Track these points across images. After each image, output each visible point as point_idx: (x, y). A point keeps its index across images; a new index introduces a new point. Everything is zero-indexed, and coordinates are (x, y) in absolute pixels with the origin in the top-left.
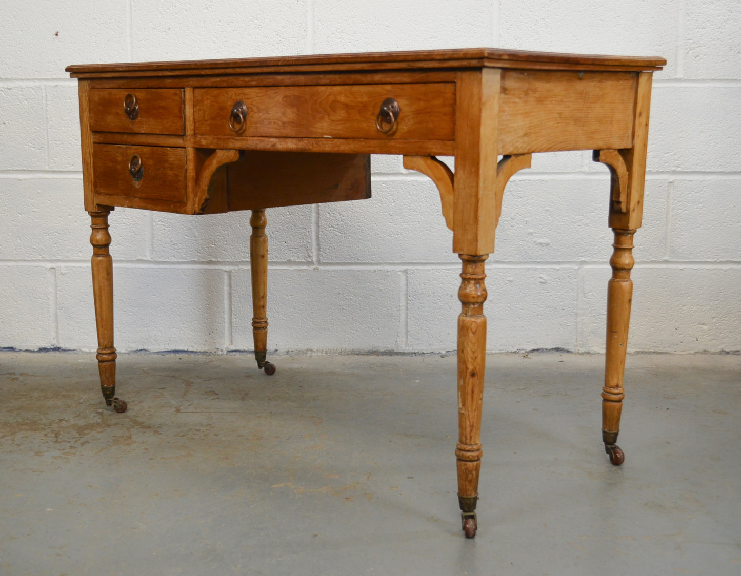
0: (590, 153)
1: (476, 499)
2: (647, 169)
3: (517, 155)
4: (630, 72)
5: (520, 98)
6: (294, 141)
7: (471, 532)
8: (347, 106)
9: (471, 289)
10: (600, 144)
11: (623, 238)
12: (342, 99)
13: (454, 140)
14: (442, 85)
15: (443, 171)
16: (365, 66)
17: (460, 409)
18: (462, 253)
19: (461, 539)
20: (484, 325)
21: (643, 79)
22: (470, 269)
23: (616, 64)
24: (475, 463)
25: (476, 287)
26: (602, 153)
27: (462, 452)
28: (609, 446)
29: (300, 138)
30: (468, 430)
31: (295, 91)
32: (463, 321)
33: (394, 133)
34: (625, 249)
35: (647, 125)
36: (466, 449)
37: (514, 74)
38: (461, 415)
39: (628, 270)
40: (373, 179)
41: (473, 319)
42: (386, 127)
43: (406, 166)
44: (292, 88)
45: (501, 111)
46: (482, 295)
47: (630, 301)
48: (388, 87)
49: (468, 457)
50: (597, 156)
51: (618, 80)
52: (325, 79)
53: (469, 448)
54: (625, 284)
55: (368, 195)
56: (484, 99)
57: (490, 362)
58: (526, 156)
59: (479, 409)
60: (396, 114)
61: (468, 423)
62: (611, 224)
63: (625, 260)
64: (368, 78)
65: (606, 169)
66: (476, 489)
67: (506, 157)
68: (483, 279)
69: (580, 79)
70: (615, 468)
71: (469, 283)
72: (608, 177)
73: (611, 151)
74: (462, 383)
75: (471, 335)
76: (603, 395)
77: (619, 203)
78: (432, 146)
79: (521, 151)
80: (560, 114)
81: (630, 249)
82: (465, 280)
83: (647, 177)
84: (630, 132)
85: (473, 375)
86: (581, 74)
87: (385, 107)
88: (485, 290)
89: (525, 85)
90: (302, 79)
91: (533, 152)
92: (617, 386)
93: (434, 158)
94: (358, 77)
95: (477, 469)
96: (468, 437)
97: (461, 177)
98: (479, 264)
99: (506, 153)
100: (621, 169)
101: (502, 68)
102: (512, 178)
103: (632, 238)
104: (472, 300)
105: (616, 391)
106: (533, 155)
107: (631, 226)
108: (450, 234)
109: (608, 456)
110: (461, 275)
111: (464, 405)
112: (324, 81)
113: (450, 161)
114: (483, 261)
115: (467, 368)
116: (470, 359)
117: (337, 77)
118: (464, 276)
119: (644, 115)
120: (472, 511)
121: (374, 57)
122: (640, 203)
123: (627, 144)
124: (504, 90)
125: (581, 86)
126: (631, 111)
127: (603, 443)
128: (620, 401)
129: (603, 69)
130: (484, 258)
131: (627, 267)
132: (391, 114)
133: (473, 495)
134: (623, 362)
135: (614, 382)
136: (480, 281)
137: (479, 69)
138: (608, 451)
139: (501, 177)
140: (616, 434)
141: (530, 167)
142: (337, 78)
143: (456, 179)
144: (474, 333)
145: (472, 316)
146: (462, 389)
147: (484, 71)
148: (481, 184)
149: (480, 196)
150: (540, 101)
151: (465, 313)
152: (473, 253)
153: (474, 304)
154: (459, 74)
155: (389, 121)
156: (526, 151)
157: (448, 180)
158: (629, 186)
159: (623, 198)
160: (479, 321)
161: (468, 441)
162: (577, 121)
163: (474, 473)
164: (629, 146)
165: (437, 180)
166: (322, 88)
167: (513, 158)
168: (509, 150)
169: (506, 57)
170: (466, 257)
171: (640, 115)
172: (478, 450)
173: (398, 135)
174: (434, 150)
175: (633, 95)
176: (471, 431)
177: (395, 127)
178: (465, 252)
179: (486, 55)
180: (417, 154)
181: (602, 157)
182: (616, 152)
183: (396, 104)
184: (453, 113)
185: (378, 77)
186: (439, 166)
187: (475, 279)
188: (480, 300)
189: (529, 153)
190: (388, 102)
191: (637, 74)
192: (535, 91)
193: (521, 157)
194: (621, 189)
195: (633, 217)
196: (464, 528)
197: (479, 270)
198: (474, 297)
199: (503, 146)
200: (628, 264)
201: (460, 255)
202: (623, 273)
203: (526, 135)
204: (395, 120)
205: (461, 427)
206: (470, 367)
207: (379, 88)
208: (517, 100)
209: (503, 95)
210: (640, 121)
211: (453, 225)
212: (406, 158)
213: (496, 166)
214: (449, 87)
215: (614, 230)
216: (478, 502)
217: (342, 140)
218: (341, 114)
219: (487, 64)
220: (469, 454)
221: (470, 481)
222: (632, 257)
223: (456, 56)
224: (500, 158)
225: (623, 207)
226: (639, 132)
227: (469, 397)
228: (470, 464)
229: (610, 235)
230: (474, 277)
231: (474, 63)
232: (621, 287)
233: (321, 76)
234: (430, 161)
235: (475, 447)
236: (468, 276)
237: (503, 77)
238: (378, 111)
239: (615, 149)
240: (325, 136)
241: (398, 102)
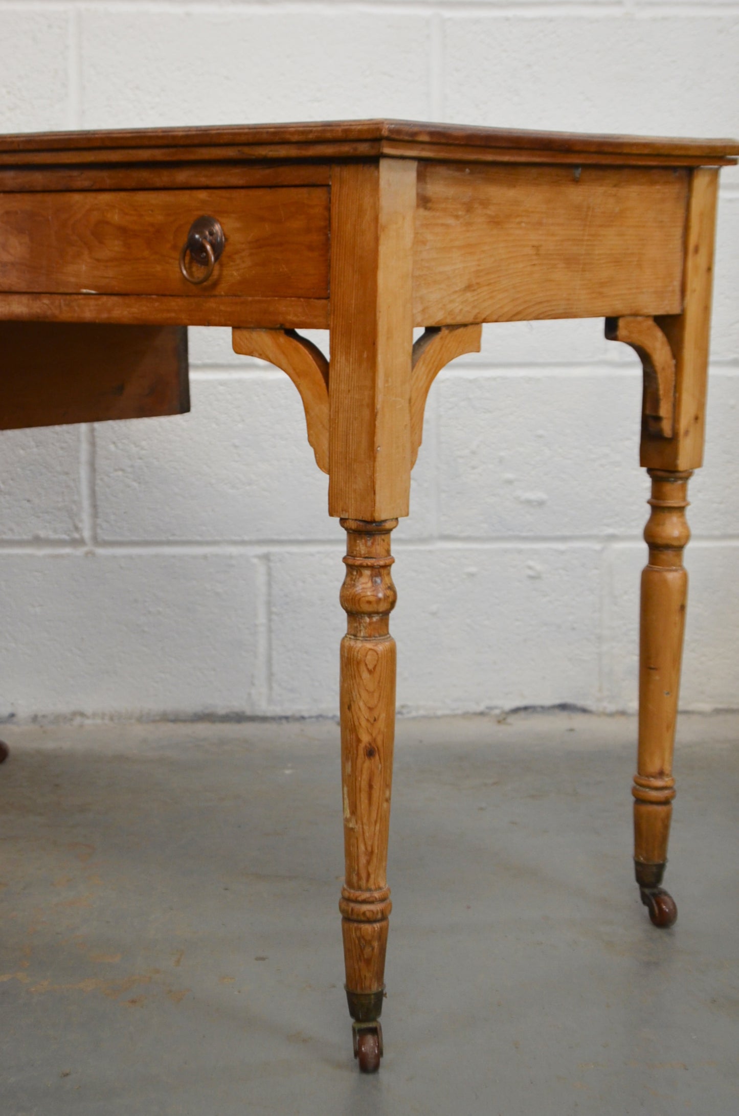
0: (599, 324)
1: (380, 996)
2: (712, 358)
3: (452, 327)
4: (674, 169)
5: (457, 217)
6: (24, 299)
7: (371, 1061)
8: (123, 231)
9: (365, 586)
10: (617, 306)
11: (668, 488)
12: (115, 217)
13: (328, 298)
14: (305, 191)
15: (310, 358)
16: (158, 155)
17: (347, 820)
18: (345, 516)
19: (352, 1076)
20: (392, 654)
21: (700, 182)
22: (362, 547)
23: (646, 151)
24: (377, 926)
25: (374, 583)
26: (621, 323)
27: (352, 905)
28: (647, 891)
29: (35, 294)
30: (363, 860)
31: (24, 203)
32: (350, 649)
33: (215, 284)
34: (671, 509)
35: (709, 269)
36: (360, 899)
37: (442, 171)
38: (349, 833)
39: (678, 548)
40: (193, 376)
41: (369, 645)
42: (199, 272)
43: (238, 348)
44: (19, 196)
45: (419, 241)
46: (386, 597)
47: (683, 608)
48: (203, 195)
49: (364, 913)
50: (612, 330)
51: (653, 183)
52: (83, 179)
53: (365, 895)
54: (672, 577)
55: (184, 407)
56: (383, 219)
57: (399, 729)
58: (470, 329)
59: (383, 820)
60: (218, 248)
61: (362, 847)
62: (644, 460)
63: (671, 529)
64: (164, 177)
65: (632, 355)
66: (379, 975)
67: (431, 331)
68: (387, 566)
69: (576, 181)
70: (658, 932)
71: (361, 575)
72: (637, 372)
73: (640, 319)
74: (349, 769)
75: (365, 675)
76: (635, 792)
77: (658, 419)
78: (288, 310)
79: (459, 319)
80: (537, 248)
81: (681, 509)
82: (353, 568)
83: (712, 371)
84: (677, 284)
85: (370, 753)
86: (578, 172)
87: (198, 233)
88: (391, 588)
89: (466, 192)
90: (38, 178)
91: (485, 321)
92: (661, 774)
93: (291, 333)
94: (144, 175)
95: (382, 937)
96: (364, 875)
97: (342, 369)
98: (379, 538)
99: (431, 323)
100: (661, 353)
101: (419, 159)
102: (443, 374)
103: (684, 488)
104: (366, 608)
105: (659, 783)
106: (485, 326)
107: (683, 463)
108: (323, 479)
109: (646, 910)
110: (345, 559)
111: (353, 812)
112: (79, 184)
113: (320, 338)
114: (388, 531)
115: (359, 741)
116: (364, 723)
117: (104, 174)
118: (351, 561)
119: (703, 251)
120: (374, 1020)
121: (174, 137)
122: (698, 419)
123: (670, 307)
124: (424, 201)
125: (576, 194)
126: (677, 243)
127: (637, 885)
128: (666, 802)
129: (619, 161)
130: (388, 525)
131: (675, 543)
132: (208, 247)
133: (375, 988)
134: (671, 726)
135: (654, 766)
136: (382, 569)
137: (373, 160)
138: (645, 899)
139: (421, 369)
140: (661, 867)
141: (478, 350)
142: (106, 178)
143: (332, 374)
144: (370, 672)
145: (367, 638)
146: (350, 781)
147: (384, 164)
148: (380, 383)
149: (379, 406)
150: (496, 222)
151: (353, 633)
152: (368, 517)
153: (370, 615)
154: (337, 170)
155: (205, 262)
156: (469, 318)
157: (319, 376)
158: (677, 388)
159: (664, 411)
160: (380, 648)
161: (363, 883)
162: (570, 261)
163: (376, 944)
164: (676, 310)
165: (297, 376)
166: (77, 197)
167: (444, 332)
168: (437, 317)
169: (426, 138)
170: (353, 525)
171: (696, 250)
172: (383, 900)
173: (222, 288)
174: (291, 318)
175: (681, 213)
176: (368, 862)
177: (216, 272)
178: (351, 514)
179: (385, 133)
180: (259, 326)
181: (622, 331)
182: (651, 322)
183: (217, 228)
184: (326, 246)
185: (182, 176)
186: (300, 346)
187: (372, 567)
188: (382, 607)
189: (477, 323)
190: (203, 223)
191: (689, 172)
192: (485, 203)
193: (461, 330)
194: (661, 392)
195: (685, 446)
196: (358, 1053)
197: (379, 549)
198: (369, 602)
199: (424, 311)
200: (678, 539)
201: (343, 521)
202: (668, 555)
203: (469, 288)
204: (216, 259)
205: (351, 856)
206: (365, 738)
207: (184, 197)
208: (451, 221)
209: (422, 212)
210: (696, 262)
211: (327, 463)
212: (238, 332)
213: (410, 349)
214: (318, 195)
215: (650, 471)
216: (386, 1003)
217: (115, 299)
218: (114, 247)
219: (387, 150)
220: (365, 908)
221: (368, 962)
222: (684, 525)
223: (329, 135)
224: (419, 332)
225: (666, 428)
226: (695, 283)
227: (364, 797)
228: (367, 928)
229: (644, 481)
230: (369, 562)
231: (363, 149)
232: (665, 582)
233: (75, 173)
234: (283, 339)
235: (377, 895)
236: (358, 561)
237: (421, 177)
238: (183, 240)
239: (648, 316)
240: (84, 291)
241: (221, 224)
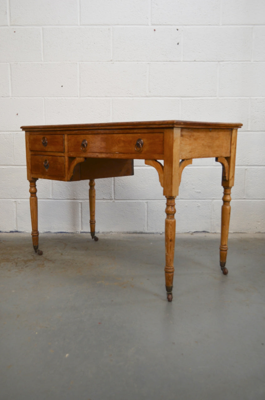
0: (214, 158)
1: (172, 287)
2: (236, 164)
3: (187, 159)
4: (229, 129)
5: (188, 138)
6: (105, 154)
7: (171, 300)
8: (124, 141)
9: (170, 209)
10: (218, 155)
11: (228, 190)
12: (122, 139)
13: (163, 154)
14: (159, 134)
15: (159, 165)
16: (131, 127)
17: (166, 254)
18: (166, 195)
19: (166, 303)
20: (175, 222)
21: (234, 131)
22: (169, 201)
23: (224, 125)
24: (172, 274)
25: (172, 208)
26: (219, 158)
27: (167, 270)
28: (222, 268)
29: (107, 153)
30: (169, 261)
31: (105, 136)
32: (167, 221)
33: (141, 151)
34: (228, 194)
35: (235, 148)
37: (185, 130)
38: (166, 256)
39: (229, 202)
40: (135, 168)
41: (171, 220)
42: (138, 149)
43: (146, 163)
44: (104, 135)
45: (181, 143)
46: (174, 211)
47: (230, 213)
48: (139, 134)
49: (169, 271)
50: (217, 160)
51: (225, 131)
52: (116, 131)
53: (169, 268)
54: (228, 207)
55: (133, 174)
56: (174, 139)
57: (177, 236)
58: (190, 160)
59: (173, 253)
60: (142, 144)
61: (169, 259)
62: (223, 185)
63: (228, 198)
64: (132, 131)
65: (220, 164)
66: (172, 283)
67: (183, 160)
68: (174, 205)
69: (210, 131)
70: (224, 276)
71: (169, 207)
72: (221, 167)
73: (222, 158)
74: (167, 244)
75: (170, 226)
76: (220, 249)
77: (225, 177)
78: (156, 156)
79: (188, 158)
80: (203, 144)
81: (229, 194)
82: (168, 205)
83: (236, 167)
84: (229, 151)
85: (171, 241)
86: (211, 130)
87: (138, 142)
88: (175, 209)
89: (190, 134)
90: (107, 131)
91: (193, 158)
92: (225, 245)
93: (156, 161)
94: (128, 131)
95: (172, 276)
96: (169, 264)
97: (166, 168)
98: (173, 200)
99: (183, 159)
100: (226, 164)
101: (181, 128)
102: (186, 168)
103: (230, 190)
104: (170, 213)
105: (225, 247)
106: (193, 160)
107: (230, 185)
108: (162, 188)
109: (222, 271)
110: (166, 204)
111: (167, 251)
112: (115, 132)
113: (162, 162)
114: (174, 199)
115: (168, 238)
116: (169, 235)
118: (167, 204)
119: (234, 145)
120: (171, 291)
121: (134, 124)
122: (233, 177)
123: (228, 155)
124: (182, 136)
125: (210, 134)
126: (229, 143)
127: (220, 267)
128: (226, 251)
129: (218, 127)
130: (175, 197)
131: (228, 201)
132: (140, 144)
133: (171, 285)
134: (227, 236)
135: (224, 243)
136: (173, 206)
137: (172, 128)
138: (222, 269)
139: (181, 167)
140: (225, 263)
141: (191, 163)
142: (121, 131)
143: (164, 169)
144: (171, 225)
145: (170, 219)
146: (167, 246)
147: (175, 129)
148: (173, 170)
149: (173, 174)
150: (195, 139)
151: (168, 218)
152: (171, 196)
153: (171, 214)
154: (165, 130)
155: (140, 147)
156: (190, 158)
157: (162, 169)
158: (229, 171)
159: (227, 175)
160: (173, 221)
161: (169, 265)
162: (209, 147)
163: (171, 277)
164: (229, 156)
165: (157, 169)
166: (115, 135)
167: (185, 160)
168: (184, 157)
169: (182, 124)
170: (168, 197)
171: (233, 144)
172: (173, 269)
173: (143, 152)
174: (156, 158)
175: (230, 137)
176: (170, 261)
177: (142, 149)
178: (168, 195)
179: (175, 123)
180: (150, 159)
181: (219, 160)
182: (224, 158)
183: (142, 141)
184: (163, 144)
185: (135, 131)
186: (158, 163)
187: (171, 205)
188: (173, 213)
189: (191, 159)
190: (139, 140)
191: (232, 130)
192: (193, 136)
193: (188, 160)
194: (226, 172)
195: (231, 182)
196: (168, 298)
197: (173, 202)
198: (171, 212)
199: (182, 157)
200: (229, 200)
201: (166, 197)
202: (227, 203)
203: (190, 152)
204: (142, 146)
205: (167, 260)
206: (170, 238)
207: (136, 135)
208: (187, 139)
209: (181, 138)
210: (233, 147)
211: (163, 185)
212: (147, 161)
213: (179, 163)
214: (161, 135)
215: (224, 187)
216: (173, 289)
217: (122, 154)
218: (122, 144)
219: (175, 126)
220: (169, 270)
221: (170, 281)
222: (230, 197)
223: (164, 123)
224: (181, 160)
225: (227, 178)
226: (233, 151)
227: (169, 249)
228: (170, 274)
229: (222, 189)
230: (171, 204)
231: (171, 126)
232: (226, 208)
233: (115, 130)
234: (155, 162)
235: (172, 268)
236: (169, 204)
237: (181, 131)
238: (135, 143)
239: (224, 157)
240: (116, 152)
241: (143, 140)
